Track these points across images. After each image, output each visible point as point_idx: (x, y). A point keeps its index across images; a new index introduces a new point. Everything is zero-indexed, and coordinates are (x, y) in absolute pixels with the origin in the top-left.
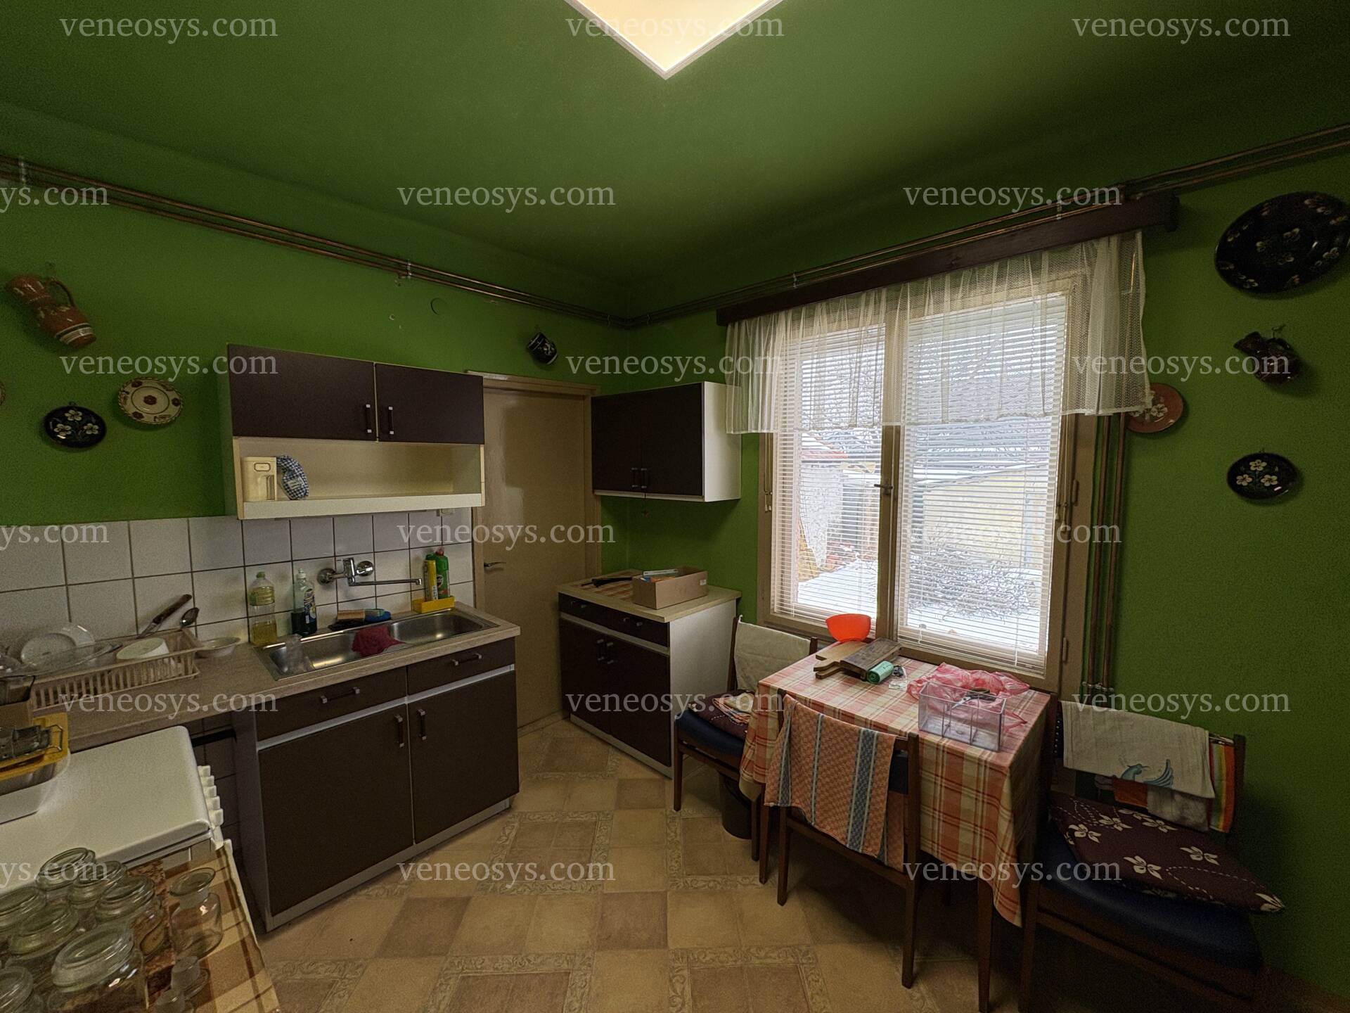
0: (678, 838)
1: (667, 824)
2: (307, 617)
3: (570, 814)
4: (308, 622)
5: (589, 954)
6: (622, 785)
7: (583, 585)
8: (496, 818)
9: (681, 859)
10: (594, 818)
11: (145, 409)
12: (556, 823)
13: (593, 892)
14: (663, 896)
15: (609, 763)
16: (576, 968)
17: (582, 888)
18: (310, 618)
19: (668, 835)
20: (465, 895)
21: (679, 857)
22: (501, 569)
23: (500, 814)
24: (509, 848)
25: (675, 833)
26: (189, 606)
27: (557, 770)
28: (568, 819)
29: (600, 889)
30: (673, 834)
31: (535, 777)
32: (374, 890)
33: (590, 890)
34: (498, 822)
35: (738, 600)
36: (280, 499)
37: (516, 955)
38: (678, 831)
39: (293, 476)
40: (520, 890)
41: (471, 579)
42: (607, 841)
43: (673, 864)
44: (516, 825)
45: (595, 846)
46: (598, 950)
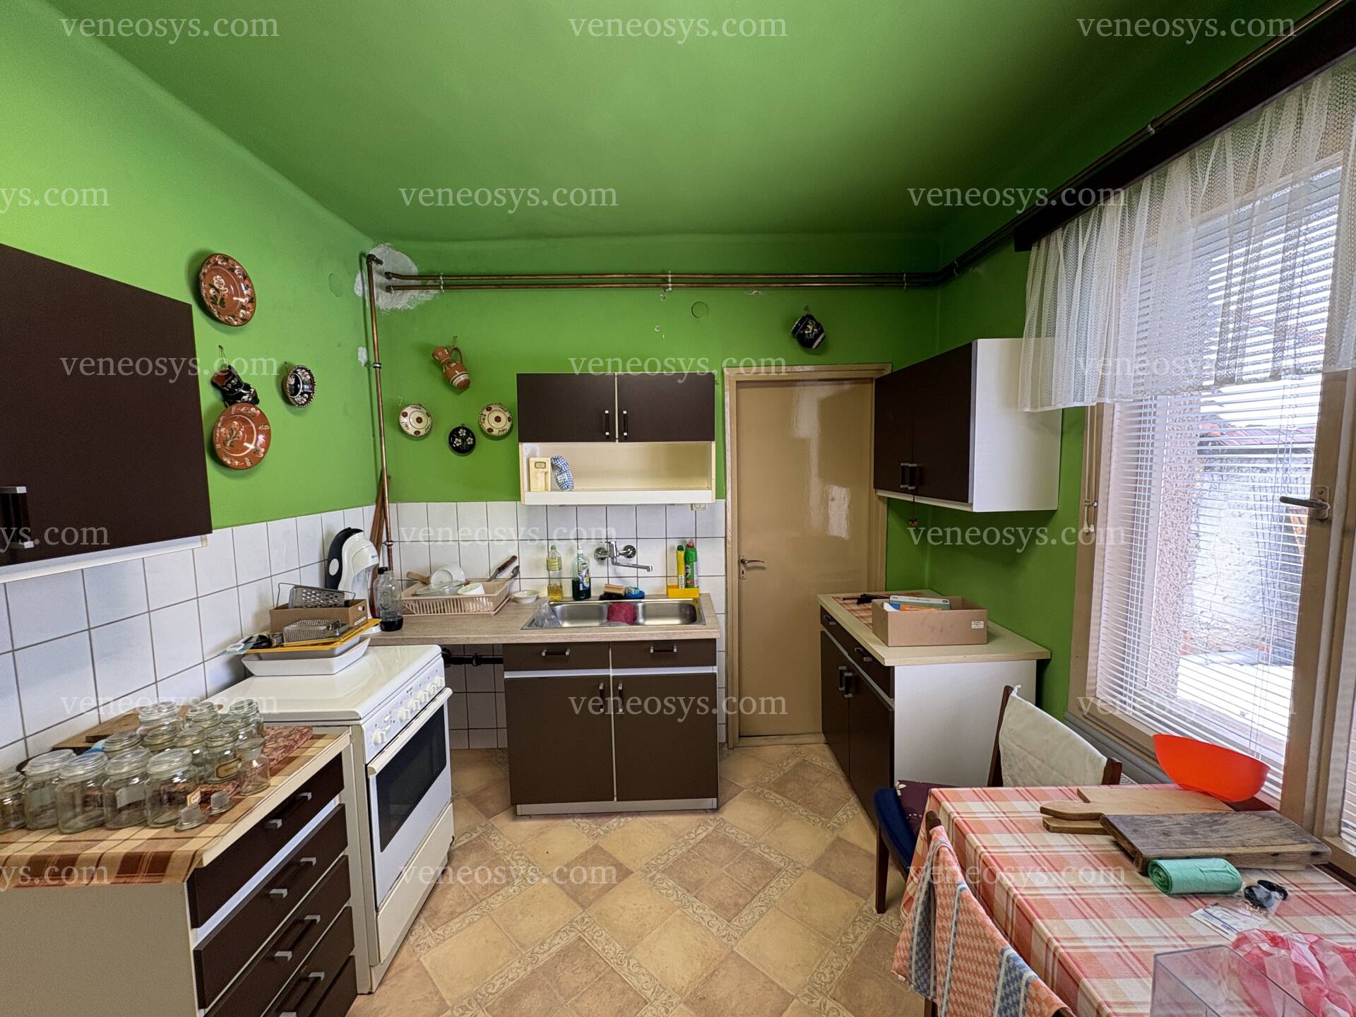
0: (854, 947)
1: (854, 921)
2: (581, 585)
3: (763, 846)
4: (581, 589)
5: (675, 1001)
6: (839, 845)
7: (844, 599)
8: (700, 813)
9: (840, 972)
10: (782, 864)
11: (495, 425)
12: (745, 847)
13: (725, 940)
14: (788, 999)
15: (840, 813)
16: (656, 1003)
17: (718, 930)
18: (584, 587)
19: (846, 934)
20: (630, 868)
21: (839, 969)
22: (763, 568)
23: (706, 811)
24: (690, 847)
25: (856, 938)
26: (515, 564)
27: (783, 794)
28: (757, 851)
29: (733, 942)
30: (852, 936)
31: (758, 791)
32: (585, 823)
33: (724, 937)
34: (701, 817)
35: (1042, 666)
36: (552, 490)
37: (624, 950)
38: (861, 938)
39: (561, 472)
40: (669, 892)
41: (724, 574)
42: (777, 897)
43: (826, 971)
44: (711, 829)
45: (762, 894)
46: (685, 1003)
